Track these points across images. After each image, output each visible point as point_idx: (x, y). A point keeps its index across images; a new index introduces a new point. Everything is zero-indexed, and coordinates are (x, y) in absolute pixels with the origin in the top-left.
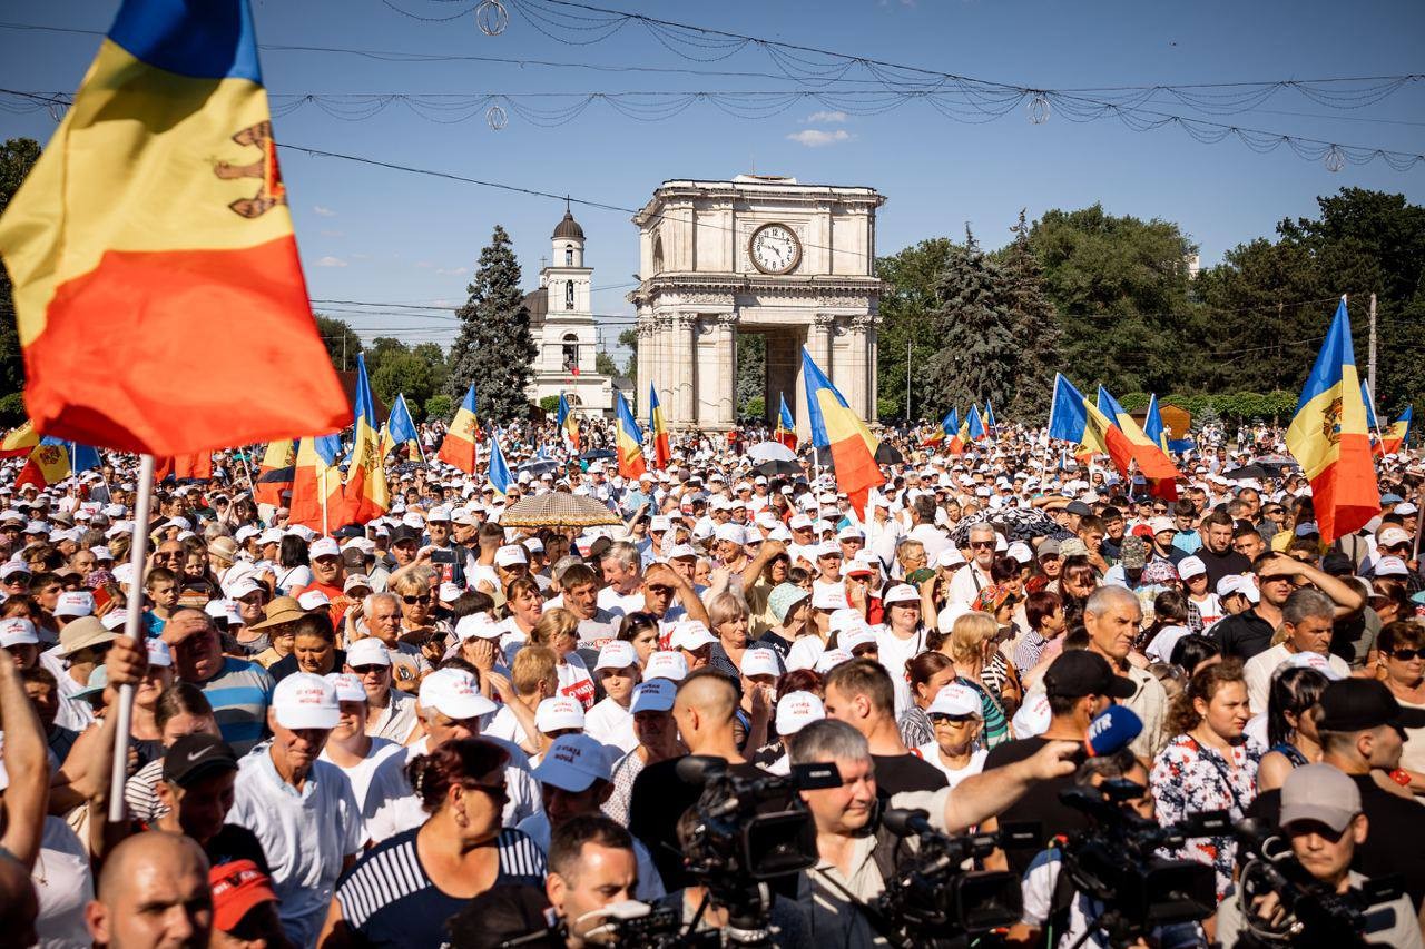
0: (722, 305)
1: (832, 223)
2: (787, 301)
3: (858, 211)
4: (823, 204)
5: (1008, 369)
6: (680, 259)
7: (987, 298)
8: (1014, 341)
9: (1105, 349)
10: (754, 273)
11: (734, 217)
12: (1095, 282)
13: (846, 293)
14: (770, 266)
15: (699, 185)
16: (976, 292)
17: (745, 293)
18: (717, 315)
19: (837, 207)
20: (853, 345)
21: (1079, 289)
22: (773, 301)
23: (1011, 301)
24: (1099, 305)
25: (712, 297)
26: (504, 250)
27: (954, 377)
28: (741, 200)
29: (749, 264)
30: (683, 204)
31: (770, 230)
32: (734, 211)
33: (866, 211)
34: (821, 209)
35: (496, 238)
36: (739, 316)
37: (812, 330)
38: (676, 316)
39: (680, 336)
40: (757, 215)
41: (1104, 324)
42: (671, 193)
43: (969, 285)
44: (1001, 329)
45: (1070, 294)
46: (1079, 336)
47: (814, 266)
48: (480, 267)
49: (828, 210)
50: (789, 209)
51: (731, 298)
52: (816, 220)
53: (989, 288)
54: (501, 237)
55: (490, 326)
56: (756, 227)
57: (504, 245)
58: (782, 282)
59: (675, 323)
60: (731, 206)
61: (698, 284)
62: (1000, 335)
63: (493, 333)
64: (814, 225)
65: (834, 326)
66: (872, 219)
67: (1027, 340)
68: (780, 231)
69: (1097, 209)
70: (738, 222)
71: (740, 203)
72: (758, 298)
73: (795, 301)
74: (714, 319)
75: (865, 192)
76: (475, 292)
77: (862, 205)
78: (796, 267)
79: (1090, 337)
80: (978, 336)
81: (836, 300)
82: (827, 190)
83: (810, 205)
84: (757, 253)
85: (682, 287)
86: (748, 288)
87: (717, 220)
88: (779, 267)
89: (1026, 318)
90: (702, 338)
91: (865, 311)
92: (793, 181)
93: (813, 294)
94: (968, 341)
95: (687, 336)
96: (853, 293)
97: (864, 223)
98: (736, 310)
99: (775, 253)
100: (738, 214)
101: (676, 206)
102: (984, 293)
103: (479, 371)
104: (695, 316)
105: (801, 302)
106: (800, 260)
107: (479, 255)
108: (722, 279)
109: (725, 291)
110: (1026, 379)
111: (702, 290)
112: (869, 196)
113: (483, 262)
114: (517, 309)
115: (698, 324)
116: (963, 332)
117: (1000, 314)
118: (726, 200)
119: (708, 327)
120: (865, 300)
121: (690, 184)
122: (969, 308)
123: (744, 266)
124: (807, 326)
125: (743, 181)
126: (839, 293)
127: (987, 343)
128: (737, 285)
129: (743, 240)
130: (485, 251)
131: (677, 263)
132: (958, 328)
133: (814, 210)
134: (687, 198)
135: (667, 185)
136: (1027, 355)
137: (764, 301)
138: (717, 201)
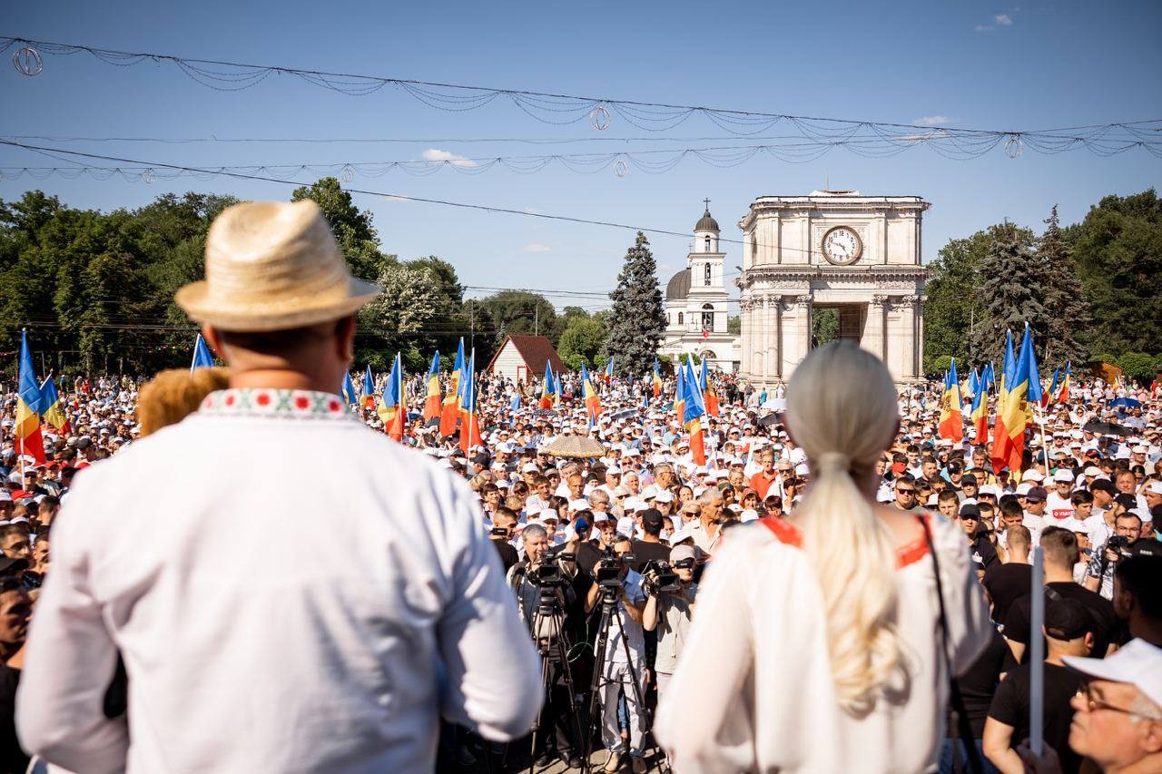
0: (801, 289)
1: (886, 224)
2: (851, 285)
3: (908, 215)
4: (880, 210)
5: (1040, 334)
6: (768, 255)
7: (1021, 277)
8: (1045, 312)
9: (1148, 316)
10: (825, 264)
11: (810, 223)
12: (1138, 259)
13: (897, 278)
14: (837, 259)
15: (783, 200)
16: (1013, 273)
17: (817, 279)
18: (796, 296)
19: (891, 212)
20: (903, 320)
21: (1123, 263)
22: (840, 285)
23: (1043, 279)
24: (1142, 277)
25: (793, 283)
26: (644, 249)
27: (993, 341)
28: (815, 209)
29: (822, 257)
30: (771, 214)
31: (838, 231)
32: (810, 218)
33: (914, 215)
34: (877, 215)
35: (638, 241)
36: (813, 297)
37: (871, 306)
38: (766, 298)
39: (769, 312)
40: (827, 221)
41: (1146, 293)
42: (762, 206)
43: (1006, 268)
44: (1034, 302)
45: (1115, 268)
46: (1122, 303)
47: (872, 257)
48: (626, 262)
49: (883, 215)
50: (852, 216)
51: (807, 284)
52: (874, 223)
53: (1023, 269)
54: (642, 239)
55: (633, 305)
56: (827, 230)
57: (643, 245)
58: (847, 271)
59: (765, 304)
60: (807, 215)
61: (782, 274)
62: (1032, 307)
63: (634, 310)
64: (872, 228)
65: (888, 304)
66: (919, 220)
67: (1056, 310)
68: (845, 232)
69: (1151, 193)
70: (813, 226)
71: (814, 212)
72: (829, 283)
73: (858, 285)
74: (794, 299)
75: (913, 200)
76: (623, 280)
77: (910, 210)
78: (858, 258)
79: (1132, 303)
80: (1014, 309)
81: (889, 283)
82: (883, 200)
83: (869, 211)
84: (827, 250)
85: (770, 275)
86: (820, 276)
87: (796, 228)
88: (844, 259)
89: (1057, 293)
90: (785, 314)
91: (913, 292)
92: (857, 194)
93: (872, 279)
94: (1006, 312)
95: (774, 312)
96: (903, 278)
97: (913, 224)
98: (811, 292)
99: (842, 247)
100: (813, 221)
101: (766, 215)
102: (1019, 273)
103: (624, 337)
104: (779, 297)
105: (862, 285)
106: (861, 253)
107: (626, 253)
108: (800, 270)
109: (803, 278)
110: (1055, 342)
111: (785, 278)
112: (916, 203)
113: (629, 258)
114: (652, 293)
115: (782, 303)
116: (1002, 305)
117: (1033, 290)
118: (804, 210)
119: (790, 306)
120: (913, 284)
121: (776, 199)
122: (1006, 286)
123: (818, 259)
124: (868, 303)
125: (818, 195)
126: (892, 278)
127: (1021, 313)
128: (812, 274)
129: (817, 240)
130: (630, 250)
131: (767, 258)
132: (997, 302)
133: (871, 216)
134: (774, 210)
135: (760, 201)
136: (1056, 323)
137: (833, 285)
138: (797, 211)
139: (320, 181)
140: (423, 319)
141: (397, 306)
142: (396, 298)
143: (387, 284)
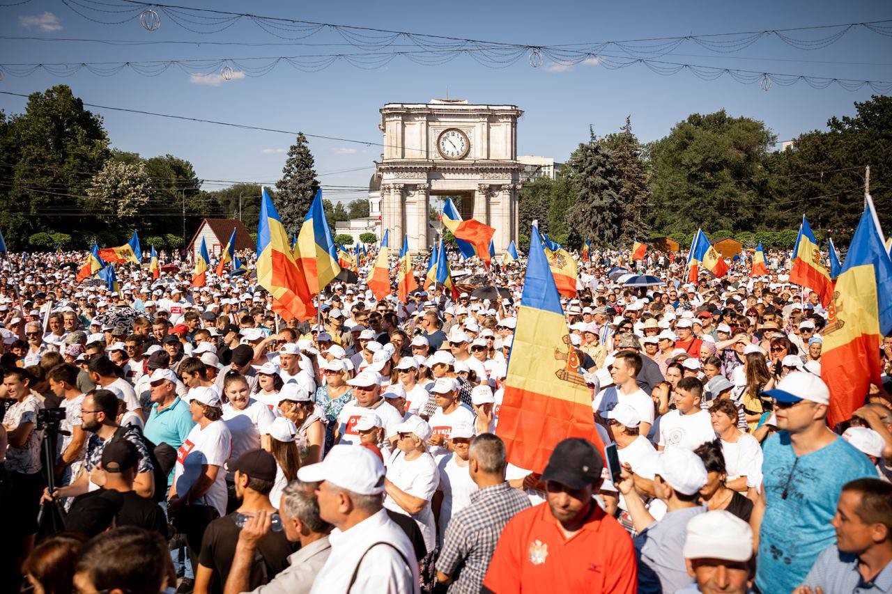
0: (420, 179)
1: (489, 127)
2: (461, 176)
3: (505, 120)
4: (483, 116)
5: (616, 216)
6: (394, 153)
7: (601, 172)
8: (620, 199)
9: (710, 204)
10: (439, 159)
11: (428, 126)
12: (704, 160)
13: (496, 171)
14: (450, 155)
15: (405, 106)
16: (595, 168)
17: (434, 171)
18: (416, 185)
19: (492, 118)
20: (502, 201)
21: (694, 164)
22: (452, 176)
23: (620, 174)
24: (707, 174)
25: (413, 174)
26: (303, 147)
27: (582, 222)
28: (430, 114)
29: (438, 155)
30: (395, 118)
31: (450, 133)
32: (427, 122)
33: (510, 120)
34: (481, 119)
35: (298, 139)
36: (430, 185)
37: (477, 194)
38: (392, 186)
39: (394, 198)
40: (442, 124)
41: (710, 186)
42: (388, 111)
43: (590, 164)
44: (611, 191)
45: (688, 167)
46: (692, 194)
47: (478, 154)
48: (289, 157)
49: (486, 120)
50: (462, 120)
51: (425, 175)
52: (479, 126)
53: (603, 166)
54: (302, 138)
55: (294, 193)
56: (441, 131)
57: (303, 144)
58: (457, 164)
59: (392, 190)
60: (425, 118)
61: (404, 166)
62: (610, 195)
63: (294, 196)
64: (477, 130)
65: (490, 191)
66: (514, 125)
67: (628, 198)
68: (456, 133)
69: (723, 112)
70: (430, 128)
71: (431, 116)
72: (443, 174)
73: (466, 176)
74: (414, 187)
75: (509, 108)
76: (287, 172)
77: (507, 116)
78: (466, 155)
79: (701, 195)
80: (596, 196)
81: (491, 175)
82: (485, 107)
83: (474, 116)
84: (442, 147)
85: (394, 168)
86: (435, 168)
87: (416, 129)
88: (455, 155)
89: (629, 184)
90: (408, 199)
91: (509, 182)
92: (466, 102)
93: (477, 171)
94: (590, 199)
95: (398, 198)
96: (501, 171)
97: (509, 127)
98: (429, 181)
99: (454, 146)
100: (430, 123)
101: (392, 119)
102: (600, 169)
103: (287, 219)
104: (402, 186)
105: (470, 176)
106: (469, 151)
107: (289, 150)
108: (418, 163)
109: (421, 170)
110: (627, 222)
111: (407, 170)
112: (512, 110)
113: (291, 154)
114: (310, 183)
115: (405, 190)
116: (587, 193)
117: (610, 182)
118: (422, 115)
119: (412, 192)
120: (509, 175)
121: (400, 106)
122: (590, 179)
123: (434, 156)
124: (475, 191)
125: (436, 104)
126: (492, 171)
127: (602, 199)
128: (428, 167)
129: (433, 139)
130: (292, 148)
131: (393, 155)
132: (584, 191)
133: (477, 120)
134: (398, 114)
135: (387, 106)
136: (628, 208)
137: (447, 176)
138: (417, 115)
139: (54, 88)
140: (139, 206)
141: (116, 195)
142: (115, 187)
143: (108, 176)
